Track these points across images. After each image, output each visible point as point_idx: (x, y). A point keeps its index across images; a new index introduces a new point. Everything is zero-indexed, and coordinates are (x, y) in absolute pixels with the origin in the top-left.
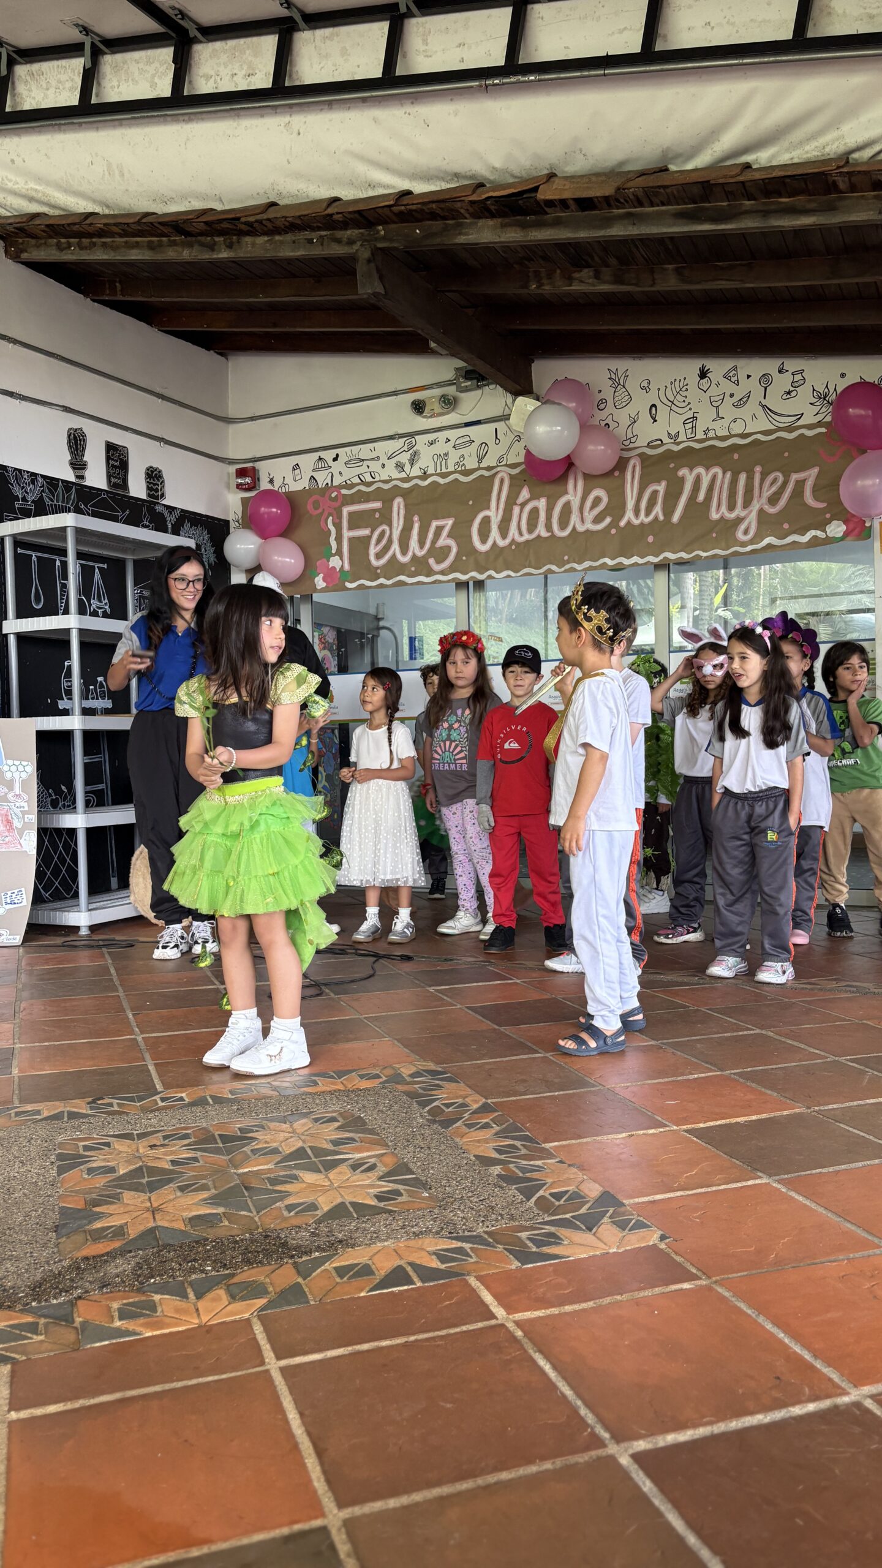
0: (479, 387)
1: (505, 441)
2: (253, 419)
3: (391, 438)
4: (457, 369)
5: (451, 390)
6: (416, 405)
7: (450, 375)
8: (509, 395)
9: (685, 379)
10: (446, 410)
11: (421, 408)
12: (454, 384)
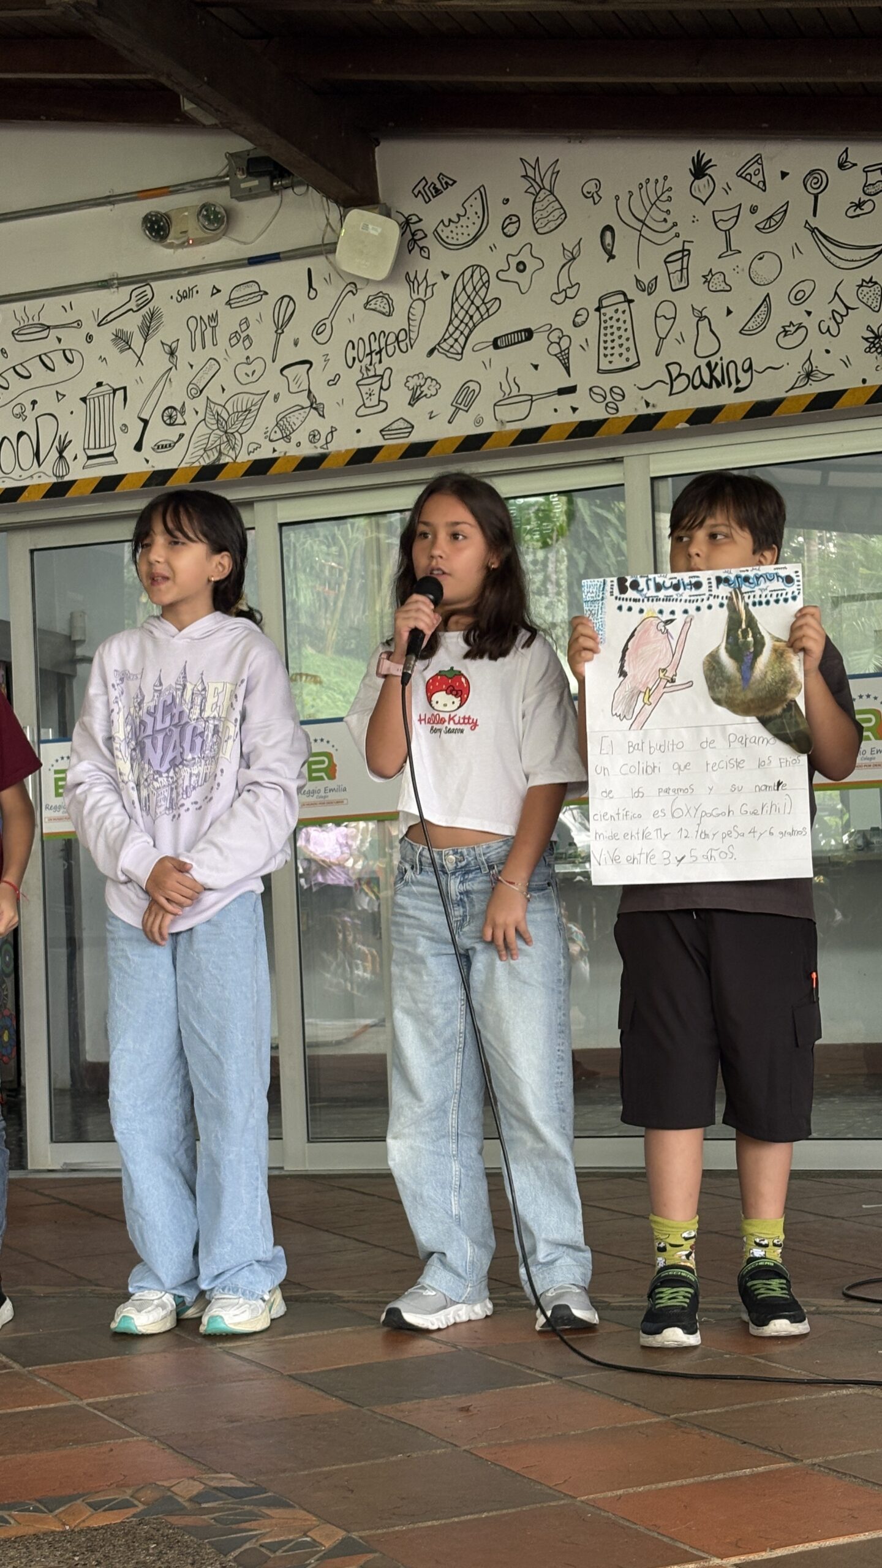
0: (274, 191)
1: (328, 293)
3: (104, 284)
4: (231, 156)
5: (221, 196)
6: (153, 223)
7: (217, 166)
8: (333, 206)
9: (665, 178)
10: (210, 234)
11: (161, 228)
12: (227, 183)
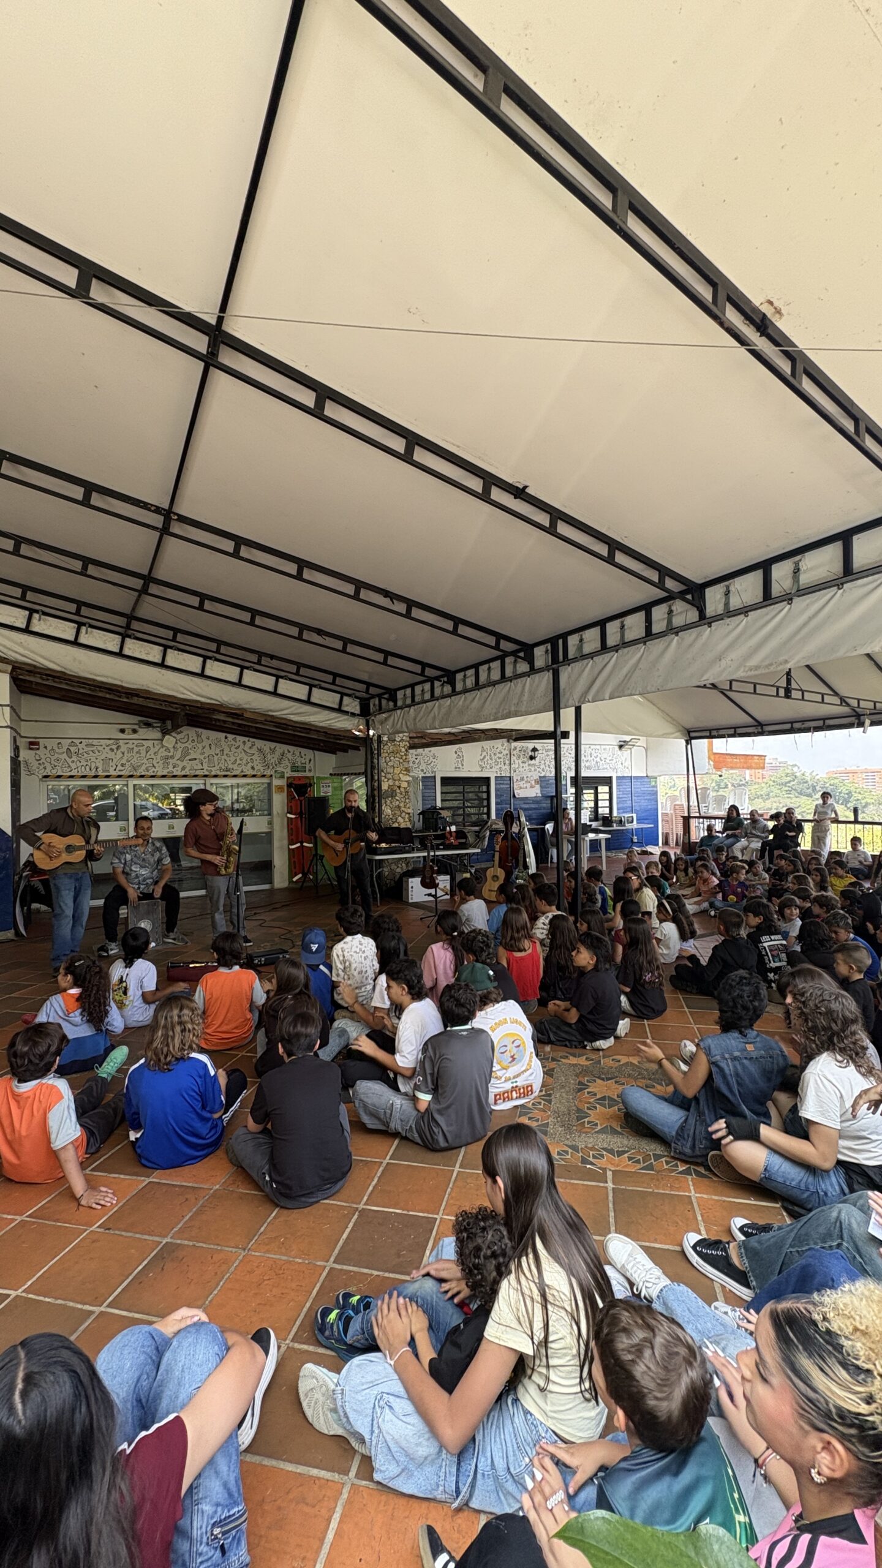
1: (157, 747)
2: (36, 721)
3: (110, 739)
4: (139, 721)
7: (135, 722)
8: (161, 733)
10: (133, 733)
11: (122, 731)
12: (138, 725)
